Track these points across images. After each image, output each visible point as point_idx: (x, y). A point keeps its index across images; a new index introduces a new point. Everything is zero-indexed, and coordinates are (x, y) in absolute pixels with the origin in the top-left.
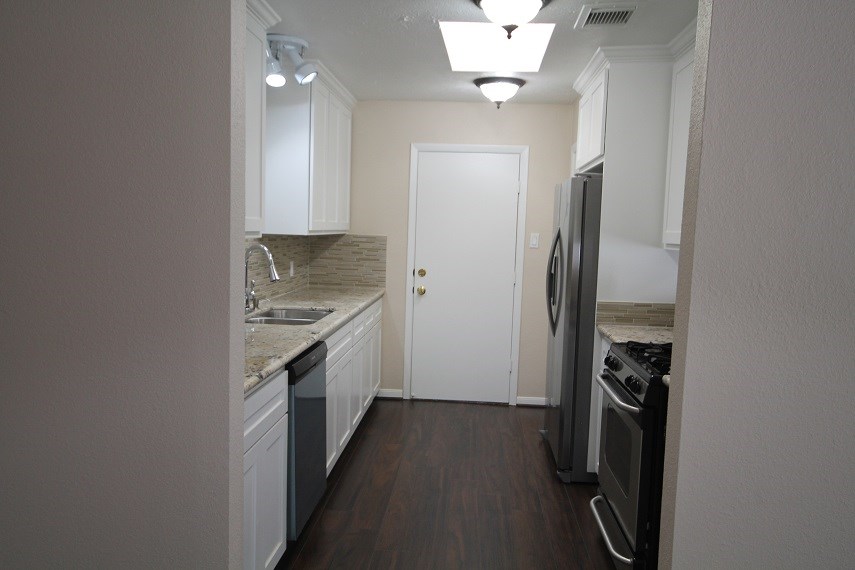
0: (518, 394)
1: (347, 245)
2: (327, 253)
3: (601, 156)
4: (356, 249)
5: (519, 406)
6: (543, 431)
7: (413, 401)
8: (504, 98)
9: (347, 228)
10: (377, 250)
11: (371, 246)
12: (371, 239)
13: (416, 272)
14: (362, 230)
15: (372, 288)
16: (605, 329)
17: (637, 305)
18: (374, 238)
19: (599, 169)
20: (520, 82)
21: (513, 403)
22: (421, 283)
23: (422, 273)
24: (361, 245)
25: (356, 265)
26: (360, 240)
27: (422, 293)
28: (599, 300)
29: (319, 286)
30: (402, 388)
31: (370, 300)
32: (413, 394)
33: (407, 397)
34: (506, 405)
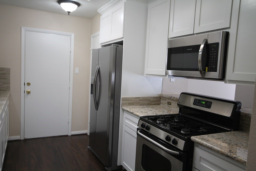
0: (72, 131)
3: (123, 38)
5: (72, 135)
6: (89, 147)
7: (26, 140)
8: (71, 10)
10: (5, 74)
13: (26, 84)
16: (126, 108)
17: (136, 98)
19: (121, 43)
20: (78, 4)
21: (70, 134)
22: (28, 89)
23: (29, 84)
27: (29, 93)
28: (122, 96)
30: (20, 135)
32: (25, 137)
33: (22, 138)
34: (67, 136)
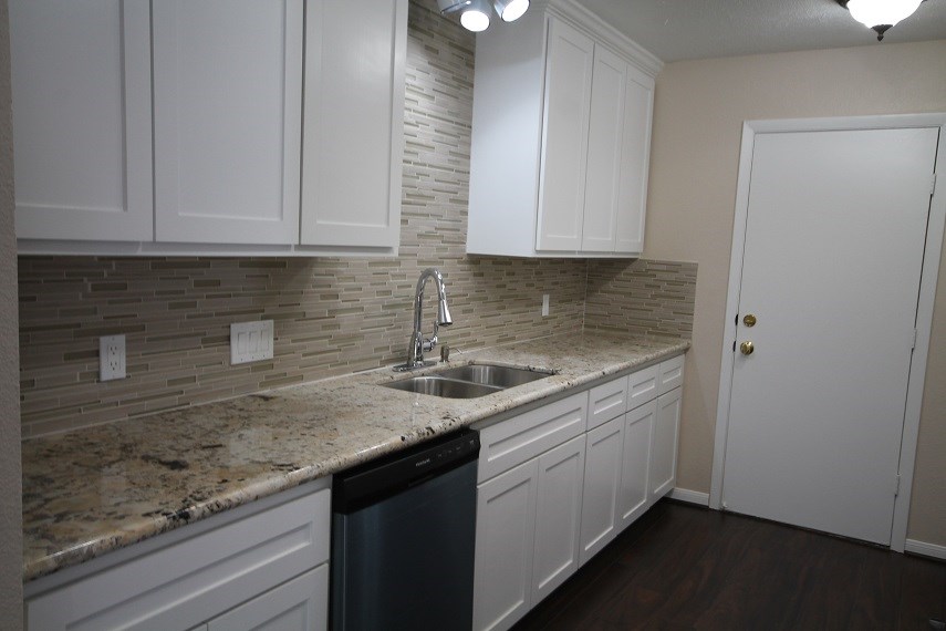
0: (908, 535)
1: (638, 274)
2: (611, 286)
4: (651, 281)
5: (908, 555)
7: (725, 514)
8: (894, 17)
9: (640, 250)
10: (682, 283)
11: (673, 277)
12: (673, 267)
13: (740, 320)
14: (661, 253)
15: (670, 339)
18: (679, 265)
21: (897, 547)
22: (747, 337)
23: (750, 321)
24: (659, 275)
25: (650, 304)
26: (655, 267)
27: (748, 351)
29: (597, 331)
30: (709, 489)
31: (641, 358)
33: (714, 506)
34: (885, 550)
